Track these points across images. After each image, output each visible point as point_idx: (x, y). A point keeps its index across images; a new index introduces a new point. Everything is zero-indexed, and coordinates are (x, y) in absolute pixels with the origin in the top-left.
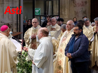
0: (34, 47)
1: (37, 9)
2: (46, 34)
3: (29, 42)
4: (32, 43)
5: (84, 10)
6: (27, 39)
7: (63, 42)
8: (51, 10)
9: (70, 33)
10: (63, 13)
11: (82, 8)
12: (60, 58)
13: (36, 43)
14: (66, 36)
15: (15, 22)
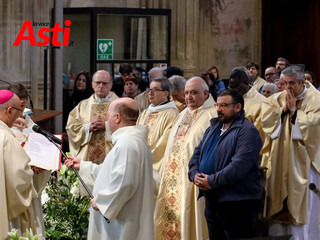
0: (97, 156)
1: (104, 42)
2: (130, 116)
3: (82, 140)
4: (91, 143)
5: (242, 44)
6: (77, 132)
7: (179, 141)
8: (145, 46)
9: (199, 114)
10: (181, 54)
11: (237, 40)
12: (169, 188)
13: (103, 144)
14: (188, 123)
15: (40, 80)
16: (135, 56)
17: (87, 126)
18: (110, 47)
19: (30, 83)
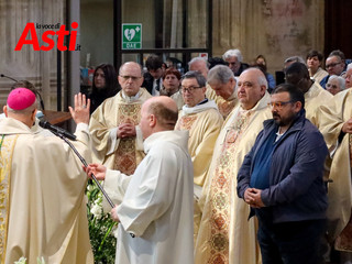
0: (127, 166)
1: (130, 27)
2: (167, 118)
3: (108, 148)
4: (118, 152)
5: (301, 28)
6: (101, 138)
7: (228, 151)
8: (181, 31)
9: (252, 116)
10: (224, 40)
11: (294, 23)
12: (217, 208)
13: (134, 154)
14: (239, 127)
15: (52, 75)
16: (169, 44)
17: (113, 131)
18: (137, 34)
19: (40, 78)
